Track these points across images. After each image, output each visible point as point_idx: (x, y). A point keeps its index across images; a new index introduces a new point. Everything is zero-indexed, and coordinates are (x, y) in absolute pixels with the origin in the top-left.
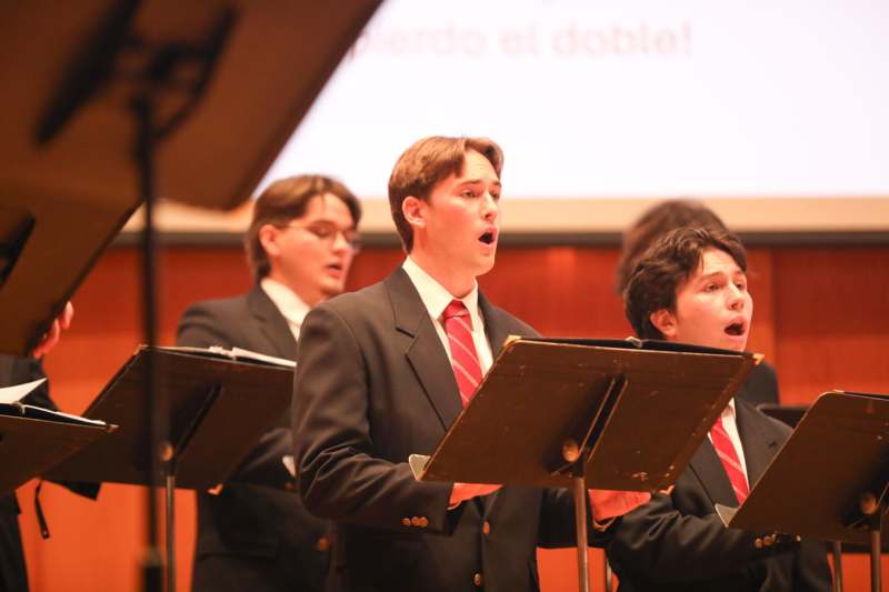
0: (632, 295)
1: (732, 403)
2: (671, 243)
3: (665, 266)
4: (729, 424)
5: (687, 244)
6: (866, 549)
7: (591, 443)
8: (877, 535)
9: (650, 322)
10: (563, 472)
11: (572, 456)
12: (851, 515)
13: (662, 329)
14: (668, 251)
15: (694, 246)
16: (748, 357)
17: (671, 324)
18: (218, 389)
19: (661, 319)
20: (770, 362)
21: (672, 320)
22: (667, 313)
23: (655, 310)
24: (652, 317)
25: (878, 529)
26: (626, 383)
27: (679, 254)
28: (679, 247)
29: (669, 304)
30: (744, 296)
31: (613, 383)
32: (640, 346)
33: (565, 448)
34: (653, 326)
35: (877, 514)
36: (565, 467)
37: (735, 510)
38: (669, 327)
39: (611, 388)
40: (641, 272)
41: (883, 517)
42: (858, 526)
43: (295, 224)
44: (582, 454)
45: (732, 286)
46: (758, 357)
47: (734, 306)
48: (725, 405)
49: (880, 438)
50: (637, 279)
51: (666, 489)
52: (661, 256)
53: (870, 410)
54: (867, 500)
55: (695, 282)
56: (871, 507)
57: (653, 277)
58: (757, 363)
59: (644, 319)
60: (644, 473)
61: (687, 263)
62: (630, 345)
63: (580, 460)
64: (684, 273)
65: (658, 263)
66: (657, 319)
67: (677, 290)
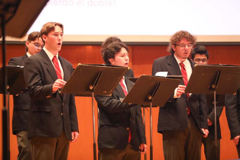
1: (124, 77)
2: (115, 45)
3: (113, 50)
4: (124, 82)
6: (149, 106)
7: (95, 85)
8: (151, 103)
9: (109, 61)
10: (89, 91)
11: (91, 88)
12: (146, 100)
13: (111, 62)
14: (114, 47)
15: (120, 47)
16: (127, 68)
18: (18, 74)
20: (131, 69)
21: (113, 61)
22: (112, 59)
23: (110, 58)
25: (151, 102)
26: (102, 73)
28: (117, 47)
29: (113, 57)
31: (100, 73)
32: (105, 66)
33: (90, 86)
35: (151, 99)
36: (90, 90)
37: (124, 99)
39: (99, 74)
40: (108, 50)
41: (152, 99)
42: (148, 102)
43: (32, 42)
44: (93, 88)
45: (126, 56)
46: (129, 68)
48: (122, 78)
49: (152, 84)
50: (107, 52)
51: (110, 94)
53: (150, 79)
54: (149, 97)
55: (119, 54)
56: (150, 98)
57: (110, 52)
58: (129, 69)
59: (107, 60)
60: (106, 92)
61: (118, 50)
62: (103, 65)
63: (93, 89)
64: (117, 52)
65: (112, 49)
66: (110, 60)
67: (115, 55)
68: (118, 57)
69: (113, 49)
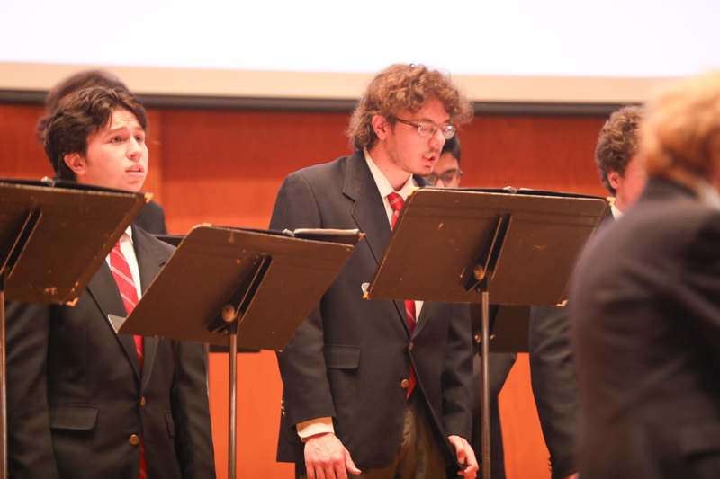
0: (51, 135)
1: (129, 231)
2: (87, 98)
3: (80, 117)
5: (100, 102)
6: (227, 349)
7: (11, 263)
8: (234, 338)
9: (63, 162)
12: (216, 323)
13: (74, 169)
14: (84, 105)
15: (106, 105)
16: (140, 195)
17: (80, 165)
19: (72, 161)
21: (82, 162)
22: (78, 156)
23: (69, 153)
24: (66, 158)
25: (235, 333)
26: (41, 216)
27: (92, 110)
28: (94, 104)
29: (81, 148)
30: (142, 149)
31: (30, 215)
32: (53, 185)
34: (66, 165)
35: (235, 321)
37: (124, 320)
38: (80, 168)
39: (28, 219)
40: (60, 119)
41: (239, 323)
42: (220, 331)
45: (133, 140)
46: (149, 196)
47: (133, 157)
48: (123, 232)
49: (238, 261)
50: (56, 125)
51: (72, 300)
52: (78, 108)
53: (231, 240)
54: (228, 310)
55: (104, 134)
56: (230, 316)
57: (69, 125)
58: (148, 201)
59: (60, 156)
60: (53, 289)
61: (99, 118)
62: (46, 184)
64: (95, 126)
65: (75, 115)
66: (70, 160)
67: (88, 139)
68: (99, 148)
69: (80, 114)
